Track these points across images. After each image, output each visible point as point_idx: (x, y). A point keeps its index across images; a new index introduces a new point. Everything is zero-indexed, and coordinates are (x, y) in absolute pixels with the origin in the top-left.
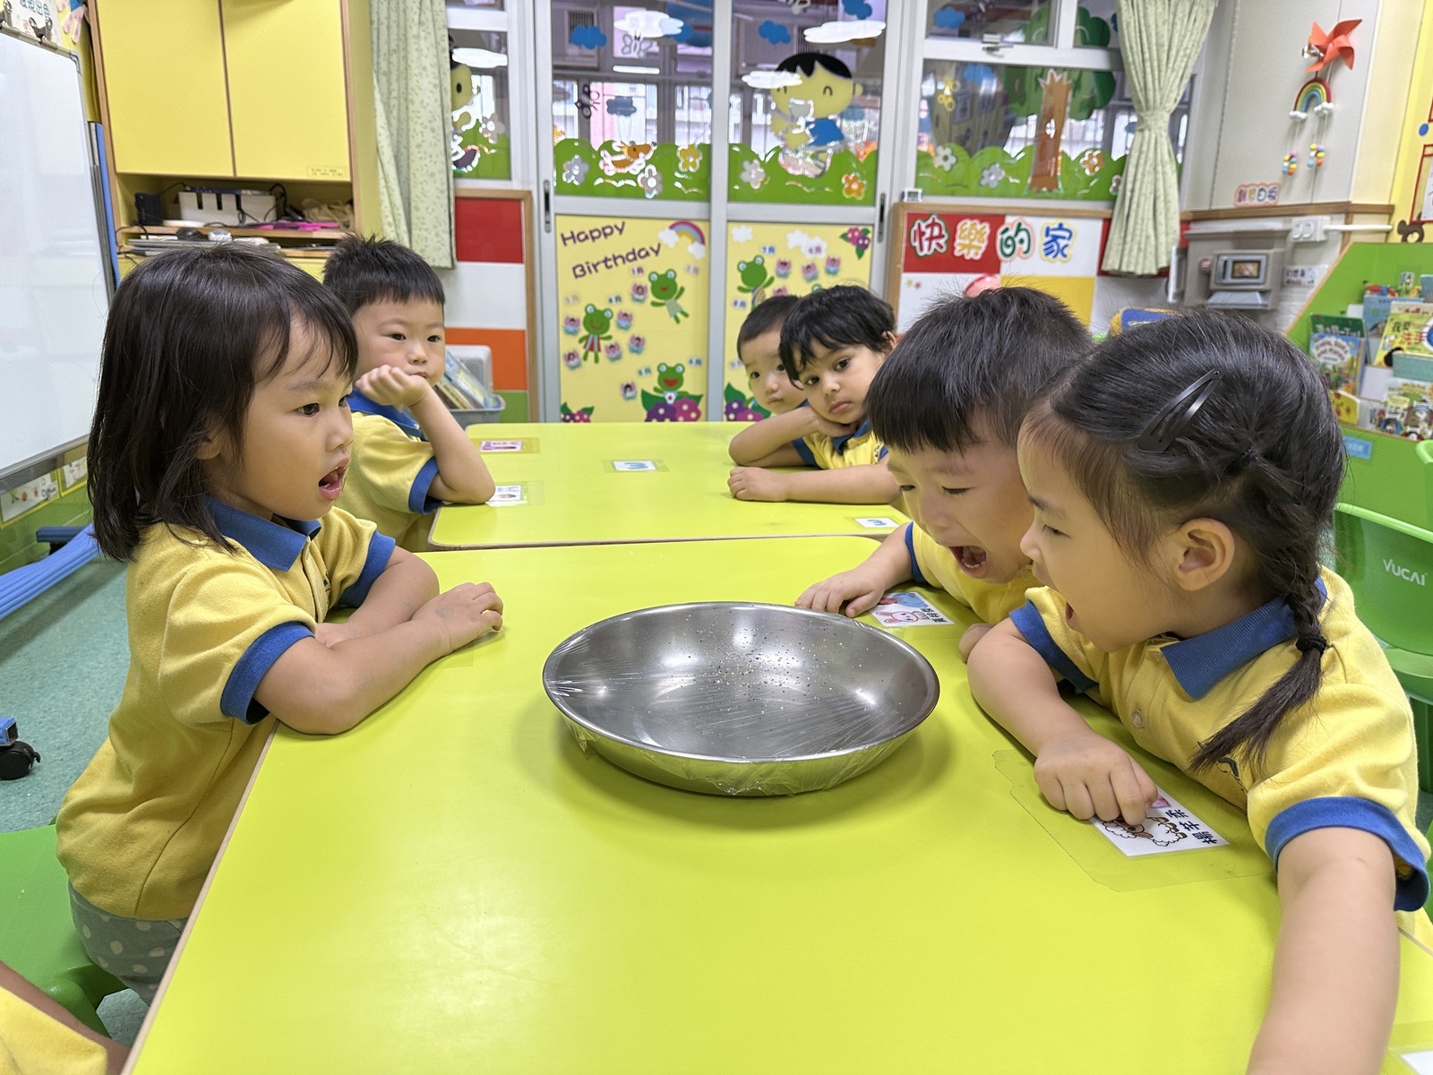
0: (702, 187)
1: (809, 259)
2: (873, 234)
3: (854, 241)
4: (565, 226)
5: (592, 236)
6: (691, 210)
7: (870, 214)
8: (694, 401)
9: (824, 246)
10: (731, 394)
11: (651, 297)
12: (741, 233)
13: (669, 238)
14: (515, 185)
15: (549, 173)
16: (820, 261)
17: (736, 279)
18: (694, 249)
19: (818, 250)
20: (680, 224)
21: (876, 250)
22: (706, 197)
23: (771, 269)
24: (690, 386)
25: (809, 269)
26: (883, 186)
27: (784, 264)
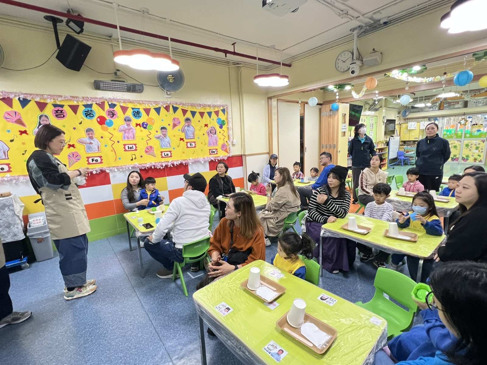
0: (461, 137)
1: (476, 143)
3: (483, 141)
6: (459, 139)
8: (458, 158)
9: (478, 142)
10: (463, 158)
11: (453, 148)
12: (465, 141)
13: (456, 142)
17: (464, 146)
18: (460, 143)
20: (458, 141)
22: (461, 138)
23: (470, 144)
24: (457, 157)
25: (475, 145)
27: (472, 144)
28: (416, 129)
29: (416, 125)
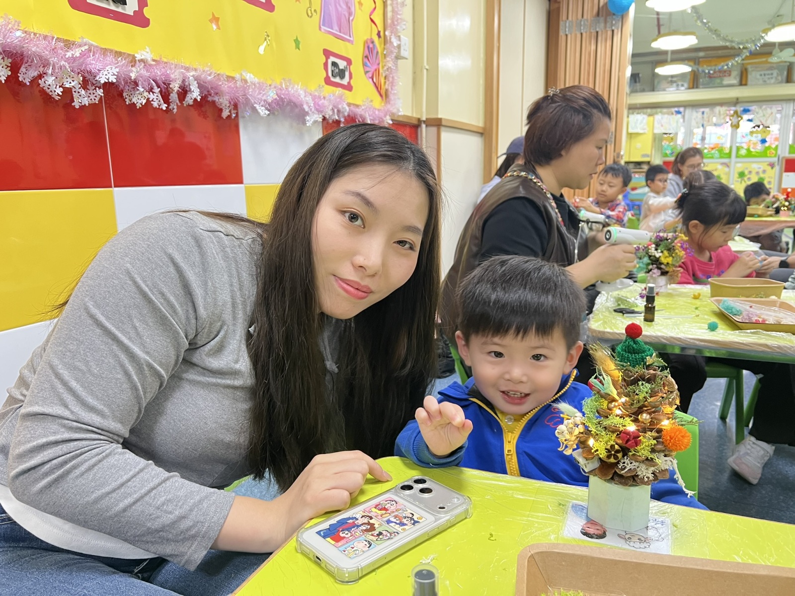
0: (729, 155)
1: (757, 170)
2: (776, 164)
3: (771, 166)
6: (725, 161)
7: (776, 159)
9: (762, 167)
12: (739, 165)
13: (719, 167)
16: (761, 171)
17: (736, 175)
18: (726, 169)
19: (760, 168)
20: (723, 164)
21: (777, 168)
22: (730, 157)
23: (746, 172)
25: (757, 173)
26: (779, 152)
27: (750, 172)
29: (644, 121)
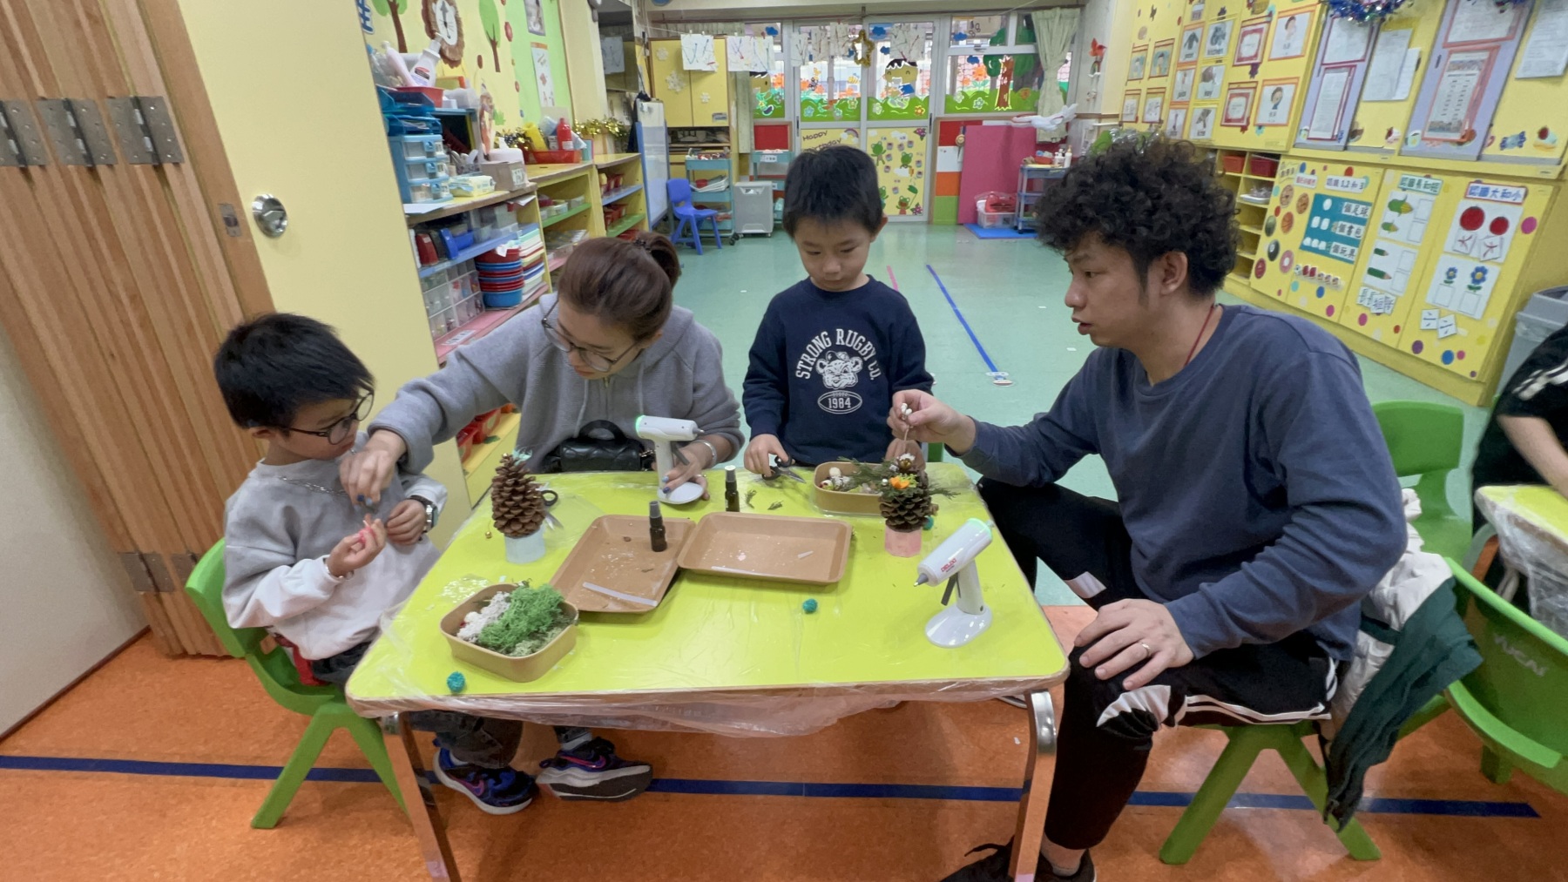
0: (857, 114)
1: (900, 141)
2: (927, 131)
3: (919, 133)
4: (804, 133)
5: (815, 136)
6: (852, 124)
7: (926, 122)
9: (906, 136)
12: (872, 133)
13: (844, 136)
14: (786, 119)
15: (798, 114)
16: (905, 142)
19: (904, 138)
20: (848, 130)
21: (929, 137)
22: (858, 119)
23: (885, 146)
25: (901, 146)
26: (931, 111)
27: (890, 144)
28: (713, 67)
29: (709, 48)
